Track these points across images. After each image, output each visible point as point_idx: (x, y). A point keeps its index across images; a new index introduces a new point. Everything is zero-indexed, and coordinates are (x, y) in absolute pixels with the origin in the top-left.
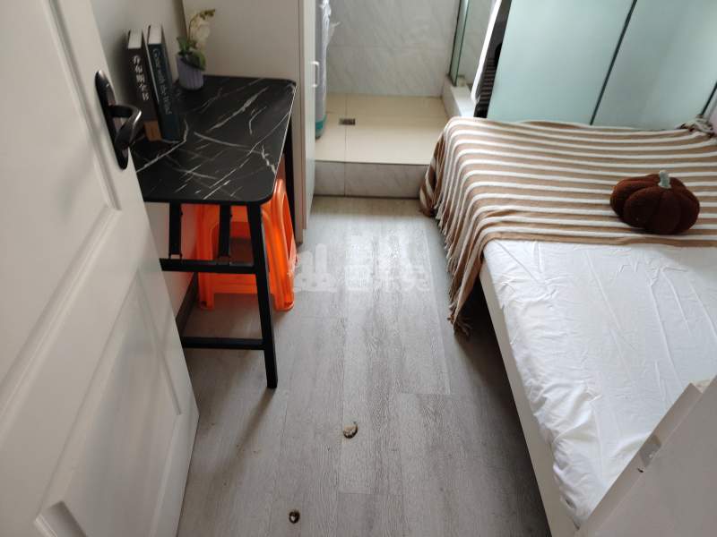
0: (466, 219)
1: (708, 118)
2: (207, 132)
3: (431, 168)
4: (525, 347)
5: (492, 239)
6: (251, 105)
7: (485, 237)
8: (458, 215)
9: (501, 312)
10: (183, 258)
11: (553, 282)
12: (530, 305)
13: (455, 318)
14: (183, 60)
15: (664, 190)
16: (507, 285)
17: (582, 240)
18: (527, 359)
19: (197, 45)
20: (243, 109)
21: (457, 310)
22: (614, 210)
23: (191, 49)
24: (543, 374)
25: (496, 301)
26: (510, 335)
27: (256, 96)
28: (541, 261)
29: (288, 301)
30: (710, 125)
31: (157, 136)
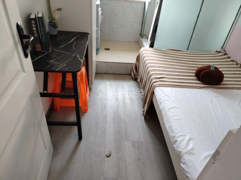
0: (147, 80)
1: (224, 49)
2: (58, 48)
3: (135, 64)
4: (169, 123)
5: (156, 87)
6: (74, 40)
7: (154, 86)
8: (145, 79)
9: (160, 111)
10: (48, 92)
11: (177, 101)
12: (170, 108)
13: (144, 115)
14: (50, 25)
15: (212, 71)
16: (162, 101)
17: (186, 87)
18: (170, 127)
19: (55, 20)
20: (71, 41)
21: (145, 112)
22: (196, 77)
23: (53, 21)
24: (176, 132)
25: (159, 107)
26: (164, 118)
27: (75, 38)
28: (173, 94)
29: (86, 109)
30: (225, 51)
31: (40, 50)
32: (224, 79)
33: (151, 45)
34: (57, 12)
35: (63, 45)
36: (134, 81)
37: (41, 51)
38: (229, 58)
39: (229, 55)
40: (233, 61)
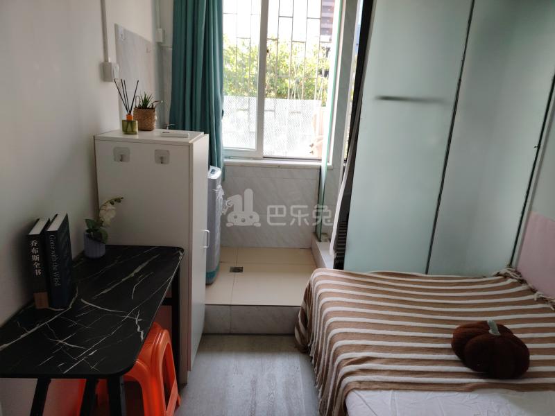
0: (330, 363)
1: (516, 268)
3: (303, 309)
5: (352, 390)
6: (140, 271)
7: (346, 386)
8: (324, 357)
14: (89, 236)
15: (493, 338)
19: (103, 224)
20: (132, 275)
22: (457, 354)
23: (97, 228)
27: (144, 265)
30: (519, 273)
31: (45, 305)
32: (532, 357)
33: (337, 262)
34: (110, 207)
35: (109, 287)
36: (302, 355)
37: (46, 309)
38: (533, 291)
39: (530, 285)
40: (542, 300)
